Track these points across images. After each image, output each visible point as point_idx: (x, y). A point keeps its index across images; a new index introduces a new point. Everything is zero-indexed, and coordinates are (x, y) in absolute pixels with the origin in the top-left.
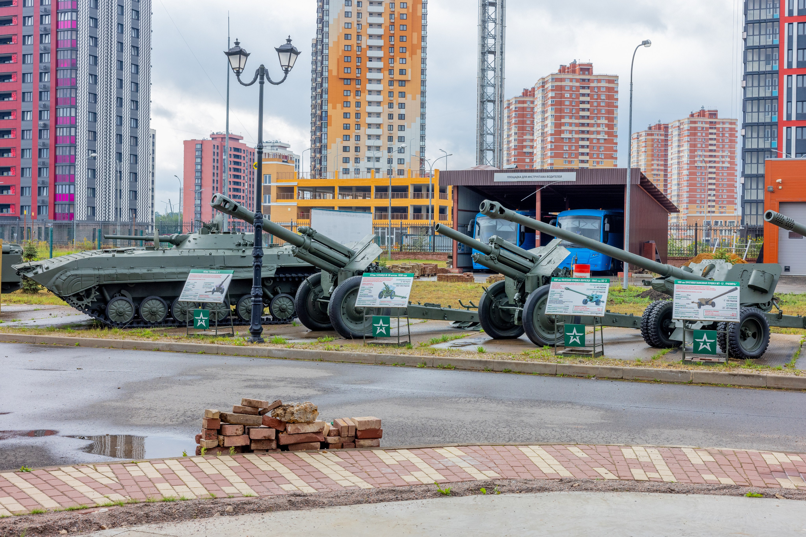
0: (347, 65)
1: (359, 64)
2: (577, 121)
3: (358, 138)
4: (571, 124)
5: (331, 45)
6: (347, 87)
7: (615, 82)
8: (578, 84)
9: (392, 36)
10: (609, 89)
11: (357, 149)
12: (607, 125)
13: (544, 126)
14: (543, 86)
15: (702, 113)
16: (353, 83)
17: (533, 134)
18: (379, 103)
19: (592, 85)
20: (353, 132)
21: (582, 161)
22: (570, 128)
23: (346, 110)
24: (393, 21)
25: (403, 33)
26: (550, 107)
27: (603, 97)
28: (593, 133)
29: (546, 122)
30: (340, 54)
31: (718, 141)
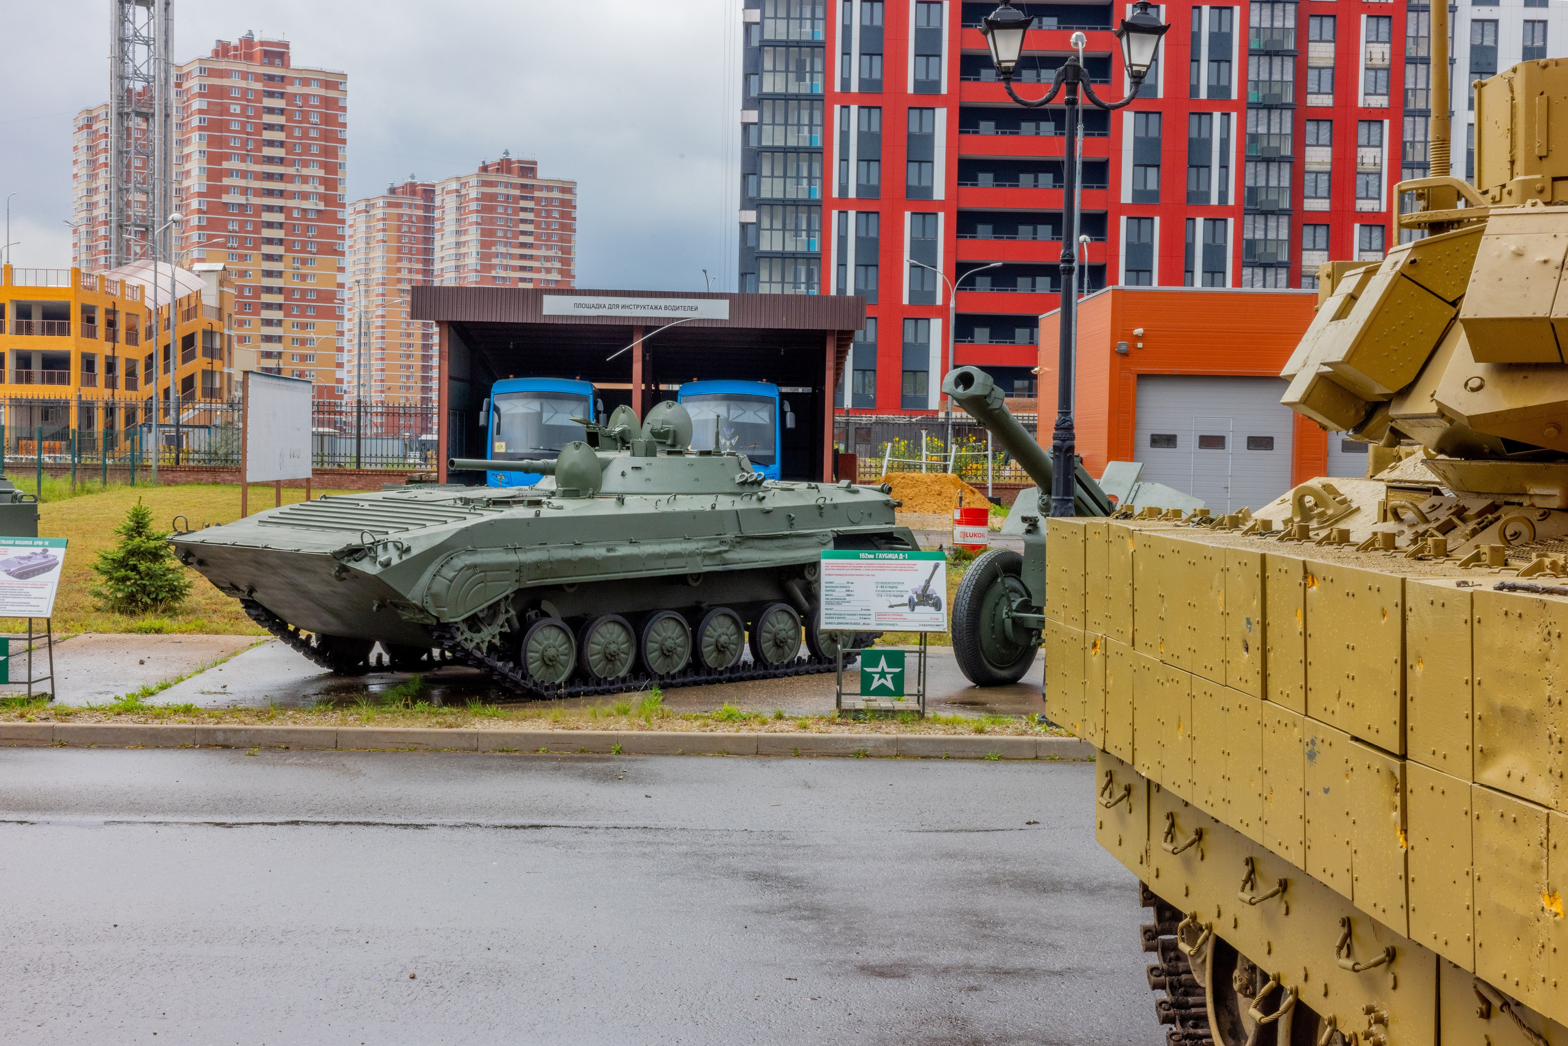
2: (258, 168)
4: (244, 174)
7: (341, 87)
8: (259, 86)
10: (327, 102)
12: (324, 181)
14: (179, 85)
15: (505, 166)
19: (290, 89)
21: (269, 257)
22: (242, 183)
26: (197, 134)
27: (314, 119)
28: (292, 195)
31: (538, 225)
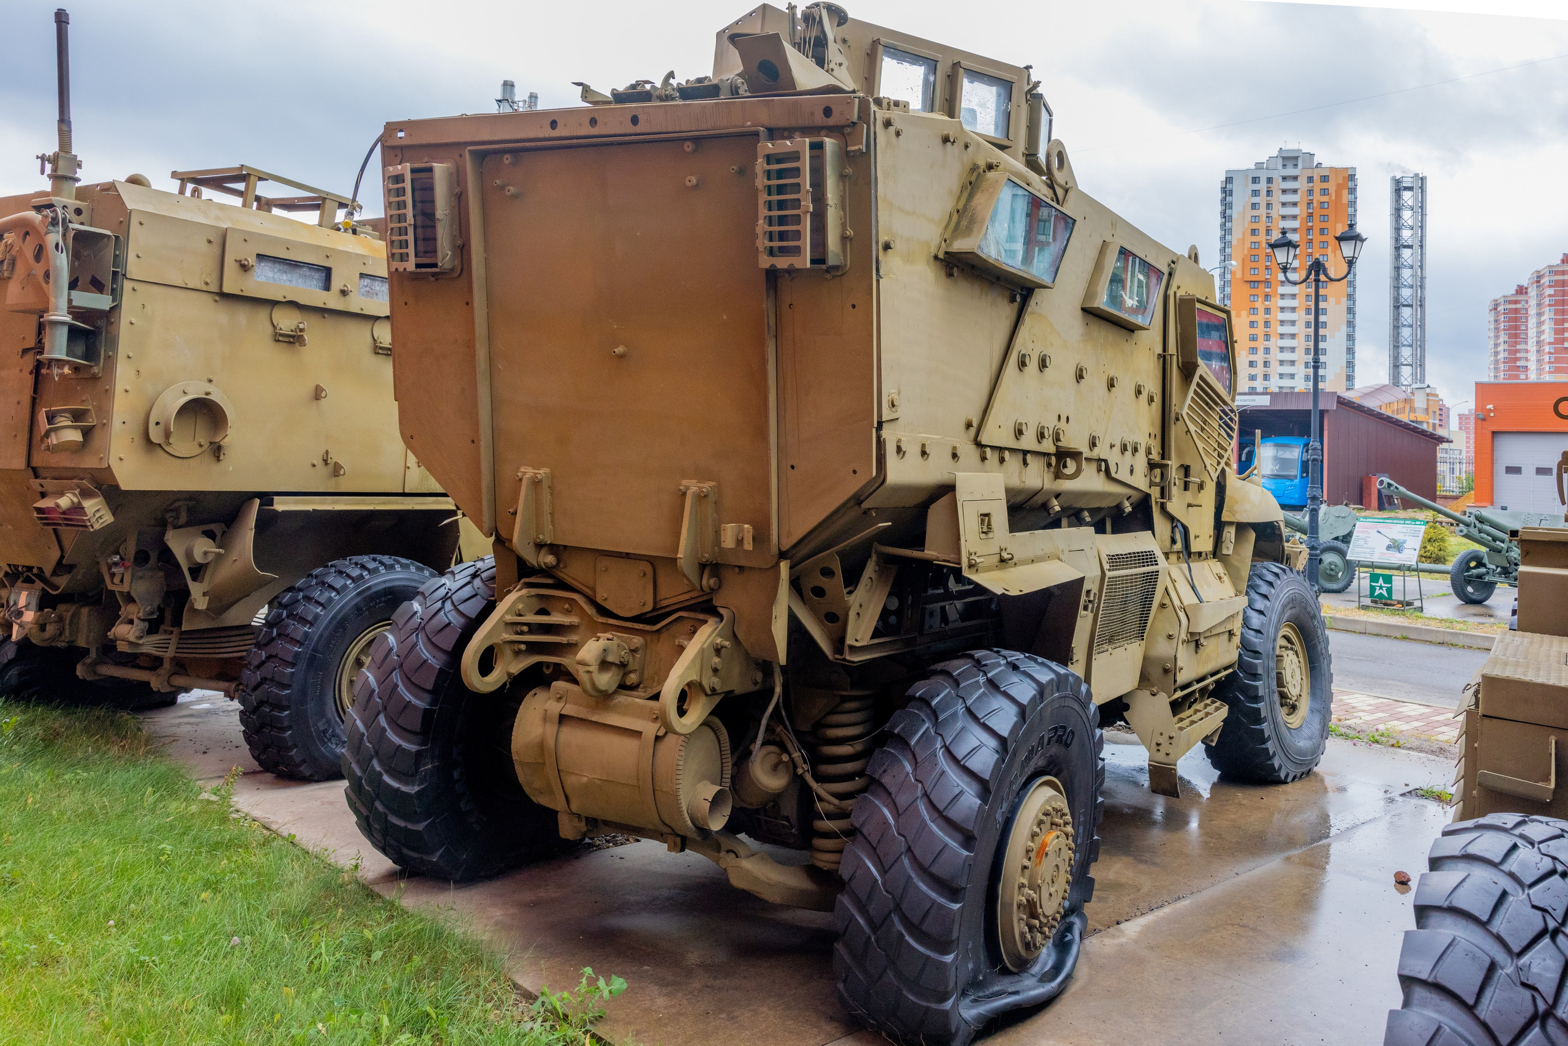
0: (1254, 265)
1: (1268, 264)
3: (1267, 350)
5: (1234, 243)
6: (1254, 292)
9: (1310, 229)
11: (1266, 364)
13: (1540, 333)
14: (1538, 282)
16: (1262, 286)
17: (1526, 343)
18: (1293, 309)
20: (1261, 344)
23: (1253, 318)
24: (1311, 211)
25: (1324, 225)
26: (1548, 309)
29: (1543, 328)
30: (1246, 252)
